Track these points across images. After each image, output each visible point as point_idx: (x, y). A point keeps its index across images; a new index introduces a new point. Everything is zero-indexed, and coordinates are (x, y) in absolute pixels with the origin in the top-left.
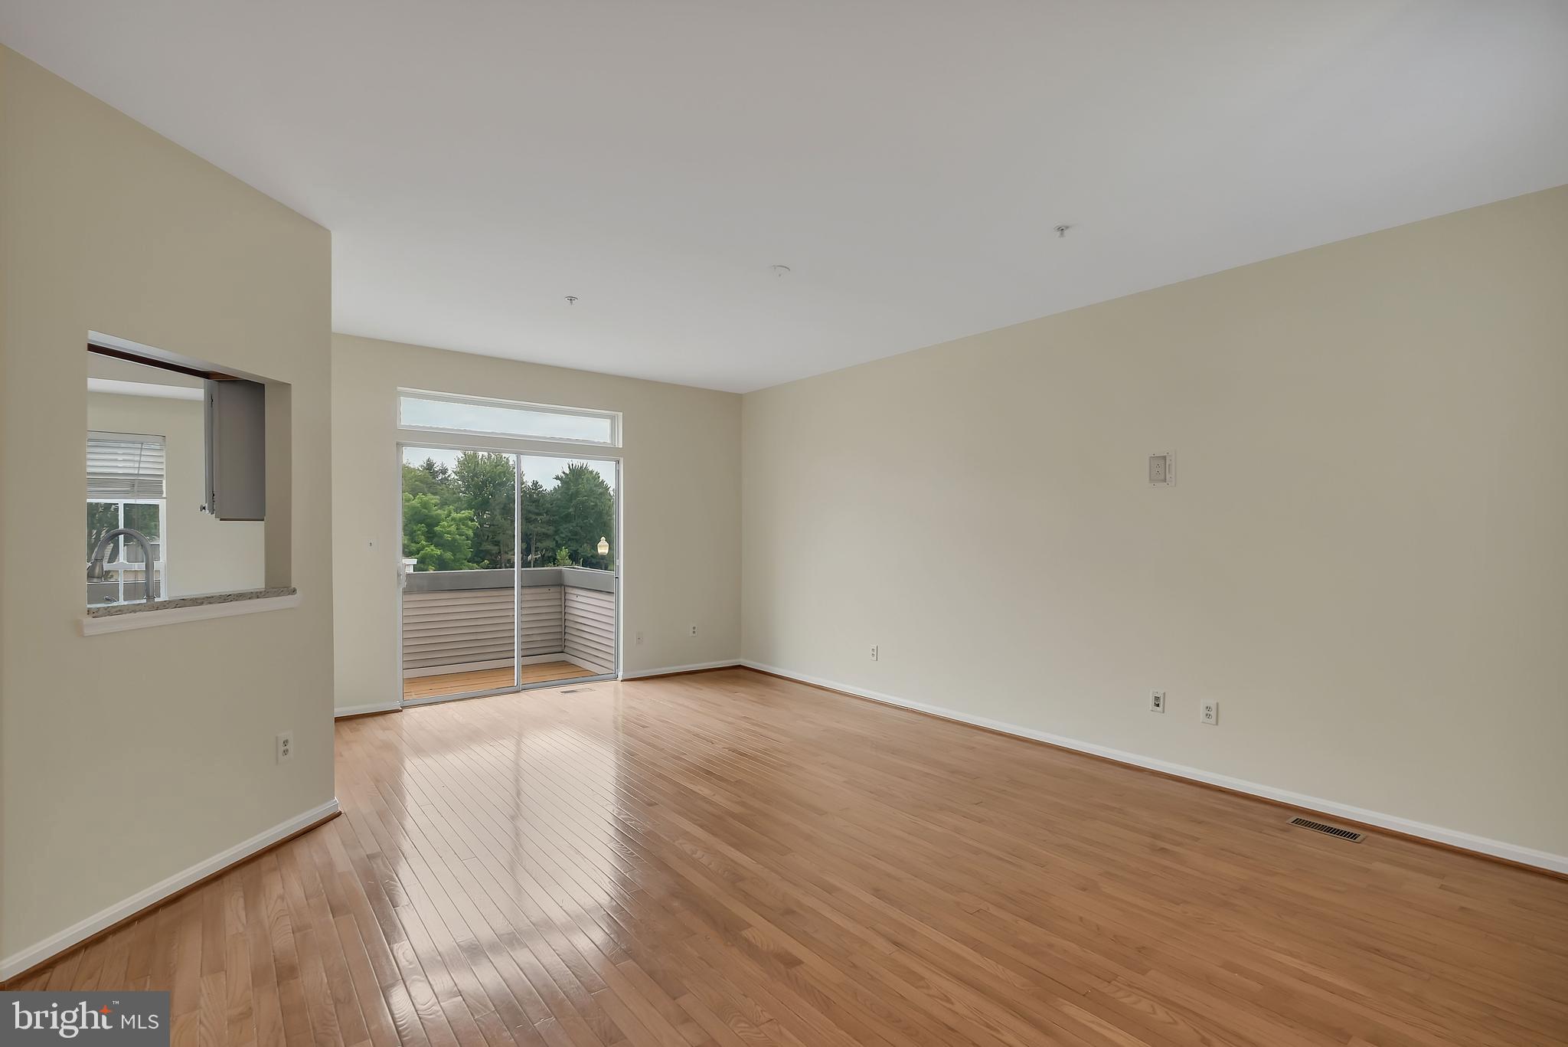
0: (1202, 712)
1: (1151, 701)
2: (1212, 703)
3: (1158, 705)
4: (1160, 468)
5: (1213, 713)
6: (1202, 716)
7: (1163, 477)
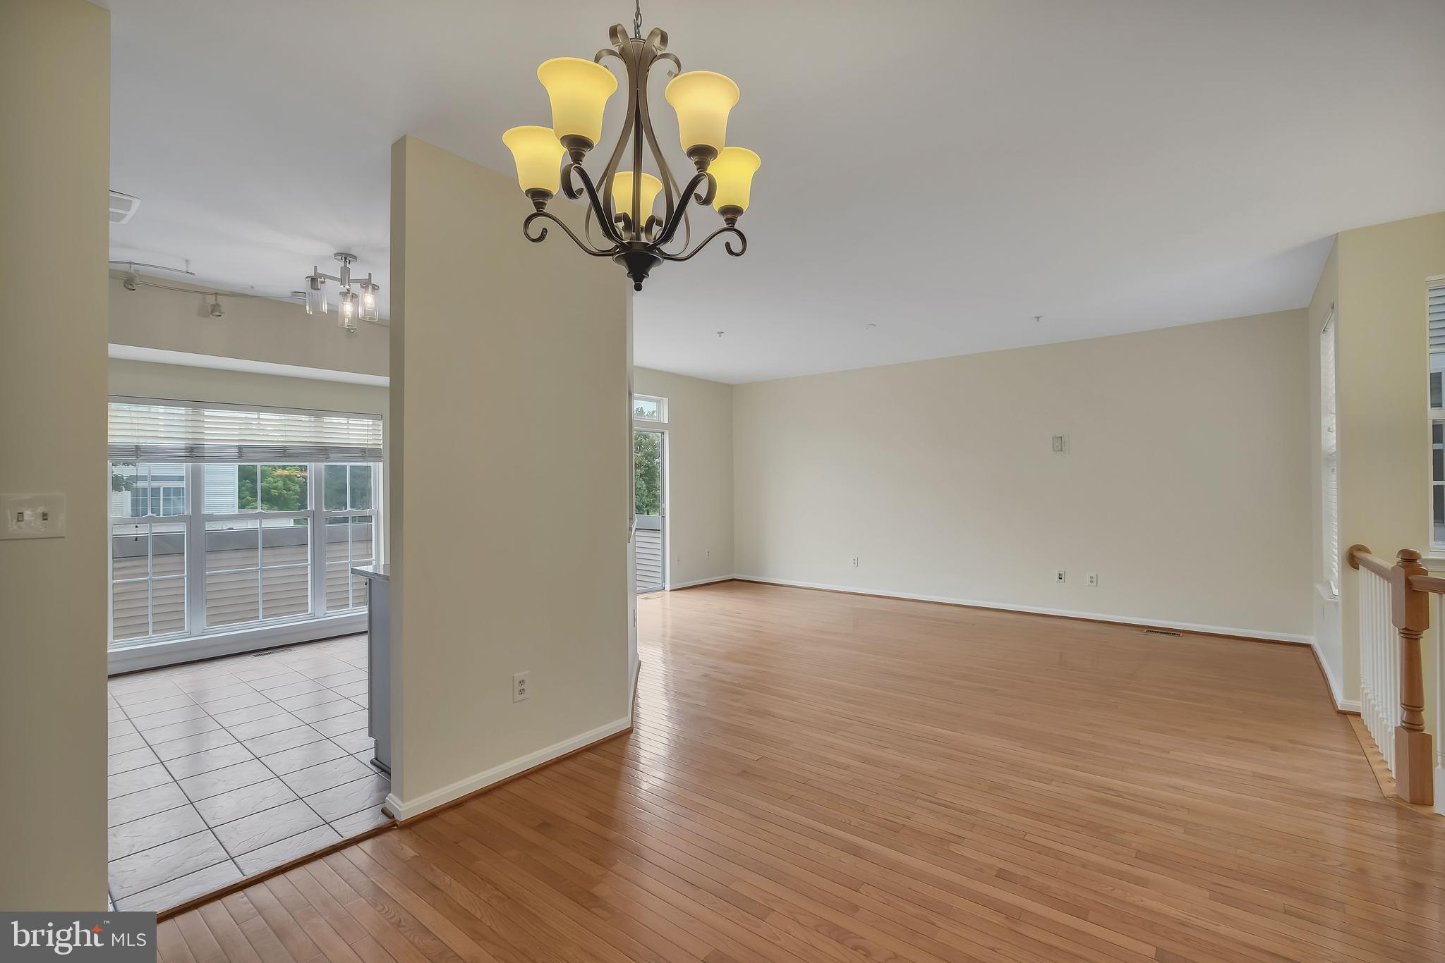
0: (1088, 579)
1: (1057, 576)
2: (1094, 575)
3: (1061, 579)
4: (1059, 444)
5: (1094, 580)
6: (1088, 583)
7: (1059, 448)
